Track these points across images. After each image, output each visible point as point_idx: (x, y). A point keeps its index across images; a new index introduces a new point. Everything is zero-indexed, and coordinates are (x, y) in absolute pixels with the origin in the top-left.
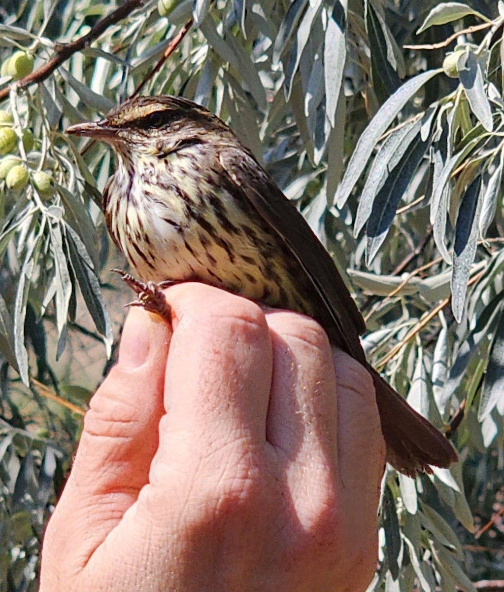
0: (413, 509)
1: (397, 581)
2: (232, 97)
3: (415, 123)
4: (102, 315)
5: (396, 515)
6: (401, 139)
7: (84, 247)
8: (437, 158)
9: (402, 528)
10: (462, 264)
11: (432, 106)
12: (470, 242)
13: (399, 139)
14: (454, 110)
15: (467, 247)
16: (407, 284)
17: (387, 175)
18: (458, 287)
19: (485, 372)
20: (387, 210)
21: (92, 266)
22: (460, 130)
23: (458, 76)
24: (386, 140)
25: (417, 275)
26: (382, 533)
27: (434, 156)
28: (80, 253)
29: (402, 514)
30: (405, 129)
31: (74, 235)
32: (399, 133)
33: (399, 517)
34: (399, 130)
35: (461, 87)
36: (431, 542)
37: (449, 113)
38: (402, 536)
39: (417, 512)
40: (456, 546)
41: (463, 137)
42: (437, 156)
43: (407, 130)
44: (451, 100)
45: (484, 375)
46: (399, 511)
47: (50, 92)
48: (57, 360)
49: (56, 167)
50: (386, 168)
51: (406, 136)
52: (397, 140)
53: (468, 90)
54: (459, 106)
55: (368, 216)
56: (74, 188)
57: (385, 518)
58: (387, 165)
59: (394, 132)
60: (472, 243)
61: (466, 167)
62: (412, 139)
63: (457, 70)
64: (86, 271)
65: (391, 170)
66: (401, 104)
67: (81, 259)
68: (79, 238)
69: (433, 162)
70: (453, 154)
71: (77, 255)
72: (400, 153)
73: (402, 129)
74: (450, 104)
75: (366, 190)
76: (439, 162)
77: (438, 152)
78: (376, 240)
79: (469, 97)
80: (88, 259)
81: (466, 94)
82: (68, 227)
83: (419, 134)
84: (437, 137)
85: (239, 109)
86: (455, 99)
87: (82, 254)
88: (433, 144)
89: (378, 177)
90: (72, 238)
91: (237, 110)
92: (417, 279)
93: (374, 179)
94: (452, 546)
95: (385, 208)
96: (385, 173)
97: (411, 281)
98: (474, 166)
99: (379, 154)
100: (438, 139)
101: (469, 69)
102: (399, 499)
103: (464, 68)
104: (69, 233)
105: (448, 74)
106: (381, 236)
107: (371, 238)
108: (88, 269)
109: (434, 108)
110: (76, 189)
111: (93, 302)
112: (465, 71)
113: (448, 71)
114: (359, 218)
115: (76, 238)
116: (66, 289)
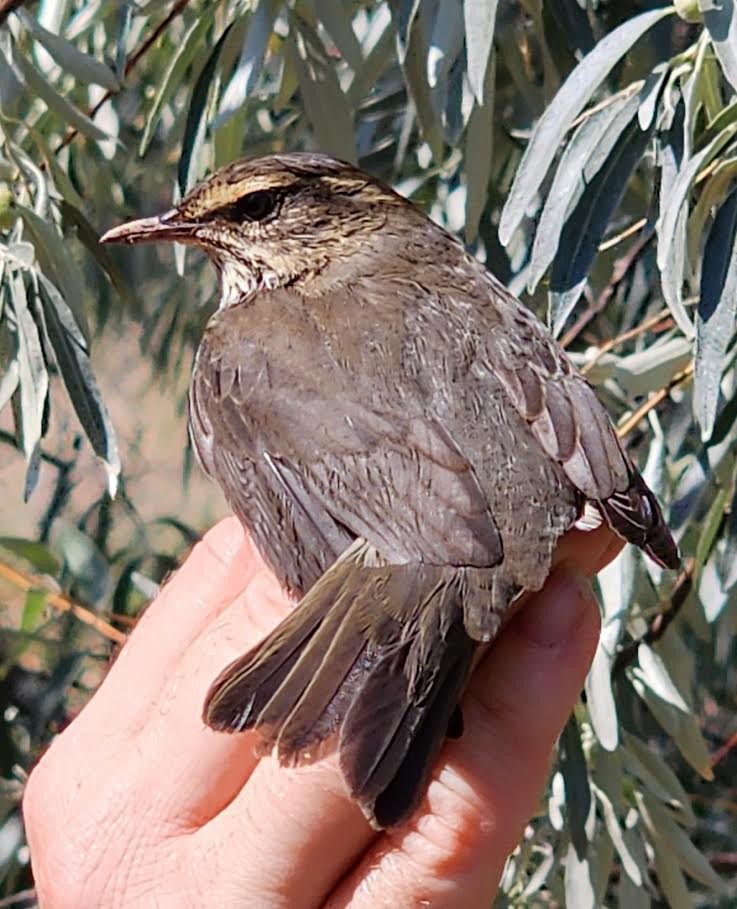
0: (610, 743)
1: (585, 863)
2: (304, 54)
3: (628, 99)
4: (100, 426)
5: (581, 751)
6: (605, 128)
7: (69, 311)
8: (665, 158)
9: (593, 772)
10: (710, 335)
11: (656, 70)
12: (726, 298)
13: (601, 127)
14: (694, 76)
15: (719, 306)
16: (596, 366)
17: (582, 187)
18: (705, 373)
19: (728, 511)
20: (583, 246)
21: (83, 343)
22: (702, 110)
23: (701, 20)
24: (580, 128)
25: (611, 351)
26: (558, 782)
27: (661, 153)
28: (62, 321)
29: (592, 750)
30: (610, 110)
31: (53, 292)
32: (601, 116)
33: (587, 755)
34: (601, 111)
35: (705, 36)
36: (639, 796)
37: (685, 82)
38: (593, 787)
39: (618, 747)
40: (682, 802)
41: (708, 123)
42: (665, 154)
43: (614, 112)
44: (688, 60)
45: (725, 516)
46: (586, 746)
47: (4, 51)
48: (26, 500)
49: (15, 176)
50: (580, 176)
51: (613, 121)
52: (597, 129)
53: (720, 44)
54: (702, 69)
55: (551, 257)
56: (45, 212)
57: (563, 756)
58: (583, 171)
59: (591, 115)
60: (729, 300)
61: (714, 173)
62: (623, 126)
63: (700, 9)
64: (73, 352)
65: (589, 178)
66: (604, 68)
67: (65, 332)
68: (59, 296)
69: (659, 165)
70: (695, 152)
71: (57, 327)
72: (603, 150)
73: (606, 111)
74: (686, 67)
75: (547, 212)
76: (670, 164)
77: (669, 148)
78: (566, 297)
79: (722, 55)
80: (76, 332)
81: (715, 49)
82: (43, 278)
83: (636, 117)
84: (666, 122)
85: (317, 76)
86: (696, 57)
87: (66, 324)
88: (660, 134)
89: (567, 189)
90: (48, 297)
91: (314, 77)
92: (611, 358)
93: (561, 194)
94: (675, 803)
95: (579, 244)
96: (579, 184)
97: (602, 362)
98: (728, 170)
99: (569, 152)
100: (668, 125)
101: (720, 8)
102: (585, 726)
103: (712, 7)
104: (44, 289)
105: (683, 16)
106: (574, 290)
107: (557, 294)
108: (76, 347)
109: (659, 75)
110: (49, 214)
111: (86, 402)
112: (714, 11)
113: (682, 11)
114: (536, 260)
115: (55, 297)
116: (39, 381)
